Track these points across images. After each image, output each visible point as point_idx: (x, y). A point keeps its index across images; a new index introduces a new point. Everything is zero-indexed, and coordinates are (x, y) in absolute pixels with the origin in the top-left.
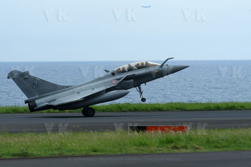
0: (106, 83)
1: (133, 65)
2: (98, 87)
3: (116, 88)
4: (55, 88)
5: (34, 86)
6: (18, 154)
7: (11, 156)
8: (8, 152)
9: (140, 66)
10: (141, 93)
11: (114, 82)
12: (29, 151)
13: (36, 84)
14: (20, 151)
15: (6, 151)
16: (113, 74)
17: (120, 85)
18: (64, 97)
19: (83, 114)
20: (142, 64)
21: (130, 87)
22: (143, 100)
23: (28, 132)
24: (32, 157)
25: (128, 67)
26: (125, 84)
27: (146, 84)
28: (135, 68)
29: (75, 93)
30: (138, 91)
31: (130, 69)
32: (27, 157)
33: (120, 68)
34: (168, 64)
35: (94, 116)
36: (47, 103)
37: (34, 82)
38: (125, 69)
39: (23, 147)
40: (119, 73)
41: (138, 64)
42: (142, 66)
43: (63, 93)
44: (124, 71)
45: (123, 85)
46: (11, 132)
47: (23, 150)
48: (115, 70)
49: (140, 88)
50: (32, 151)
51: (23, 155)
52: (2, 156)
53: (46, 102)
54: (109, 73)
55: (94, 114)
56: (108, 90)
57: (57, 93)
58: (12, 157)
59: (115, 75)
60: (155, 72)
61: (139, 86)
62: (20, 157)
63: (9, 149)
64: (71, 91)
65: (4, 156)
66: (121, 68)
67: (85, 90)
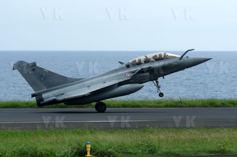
0: (119, 76)
1: (150, 56)
2: (110, 81)
3: (130, 81)
4: (64, 81)
5: (42, 79)
6: (215, 151)
7: (207, 153)
8: (205, 149)
9: (158, 57)
10: (159, 87)
11: (128, 75)
12: (226, 148)
13: (43, 76)
14: (217, 148)
15: (202, 147)
16: (128, 66)
17: (135, 78)
18: (73, 90)
19: (96, 109)
20: (160, 55)
21: (146, 80)
22: (161, 95)
23: (225, 127)
24: (230, 154)
25: (144, 59)
26: (140, 77)
27: (164, 78)
28: (152, 60)
29: (85, 87)
30: (155, 85)
31: (147, 61)
32: (225, 155)
33: (135, 60)
34: (188, 56)
35: (106, 111)
36: (54, 98)
37: (41, 74)
38: (141, 61)
39: (221, 144)
40: (134, 65)
41: (156, 56)
42: (160, 58)
43: (73, 86)
44: (139, 63)
45: (137, 78)
46: (207, 127)
47: (220, 147)
48: (131, 61)
49: (157, 82)
50: (230, 148)
51: (221, 152)
52: (198, 153)
53: (53, 96)
54: (124, 65)
55: (105, 110)
56: (120, 84)
57: (67, 86)
58: (209, 154)
59: (129, 67)
60: (173, 65)
61: (156, 79)
62: (217, 154)
63: (205, 146)
64: (81, 84)
65: (200, 153)
66: (137, 60)
67: (96, 83)
